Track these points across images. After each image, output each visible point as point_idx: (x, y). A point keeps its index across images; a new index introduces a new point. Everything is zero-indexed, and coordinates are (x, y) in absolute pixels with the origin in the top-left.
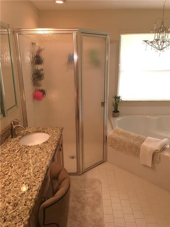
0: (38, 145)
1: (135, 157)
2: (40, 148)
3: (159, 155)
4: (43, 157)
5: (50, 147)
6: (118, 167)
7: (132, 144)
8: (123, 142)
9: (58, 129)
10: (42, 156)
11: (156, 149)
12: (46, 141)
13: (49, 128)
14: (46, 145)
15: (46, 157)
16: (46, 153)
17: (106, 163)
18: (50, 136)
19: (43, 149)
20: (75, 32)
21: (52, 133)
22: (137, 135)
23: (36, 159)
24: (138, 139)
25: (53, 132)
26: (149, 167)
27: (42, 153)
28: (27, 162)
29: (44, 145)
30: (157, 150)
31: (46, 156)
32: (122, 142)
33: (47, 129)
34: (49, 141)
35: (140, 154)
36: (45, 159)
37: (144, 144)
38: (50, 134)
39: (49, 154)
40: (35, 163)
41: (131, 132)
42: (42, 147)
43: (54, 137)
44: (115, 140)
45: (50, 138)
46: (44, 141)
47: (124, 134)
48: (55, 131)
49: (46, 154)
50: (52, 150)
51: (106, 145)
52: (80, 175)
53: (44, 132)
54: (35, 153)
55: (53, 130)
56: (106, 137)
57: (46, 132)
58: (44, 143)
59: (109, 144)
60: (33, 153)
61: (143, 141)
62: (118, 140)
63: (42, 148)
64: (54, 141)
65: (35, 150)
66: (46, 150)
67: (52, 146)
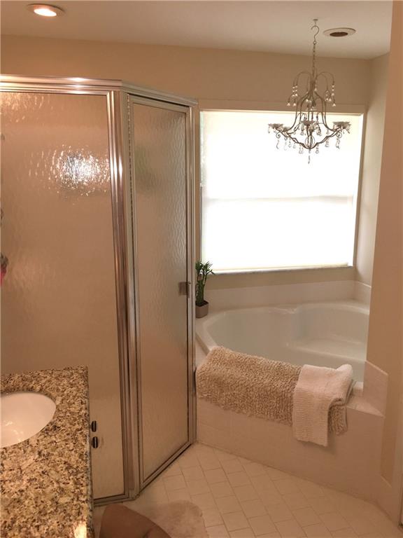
0: (27, 441)
1: (279, 422)
2: (40, 453)
3: (344, 412)
4: (63, 490)
5: (72, 445)
6: (231, 453)
7: (269, 388)
8: (242, 385)
9: (72, 374)
10: (56, 485)
11: (337, 396)
12: (51, 423)
13: (42, 374)
14: (54, 439)
15: (71, 486)
16: (67, 468)
17: (196, 447)
18: (58, 402)
19: (48, 454)
20: (112, 92)
21: (58, 390)
22: (275, 363)
23: (39, 503)
24: (280, 372)
25: (60, 388)
26: (322, 447)
27: (53, 472)
28: (9, 521)
29: (49, 439)
30: (340, 400)
31: (71, 482)
32: (240, 387)
33: (37, 379)
34: (59, 424)
35: (293, 413)
36: (72, 495)
37: (300, 385)
38: (54, 394)
39: (78, 472)
40: (39, 519)
41: (256, 357)
42: (41, 448)
43: (70, 404)
44: (219, 383)
45: (58, 410)
46: (43, 425)
47: (239, 363)
48: (65, 382)
49: (66, 473)
50: (81, 456)
51: (194, 398)
52: (133, 499)
53: (31, 390)
54: (25, 478)
55: (56, 378)
56: (194, 373)
57: (38, 388)
58: (46, 432)
59: (202, 394)
60: (20, 478)
61: (296, 377)
62: (229, 380)
63: (45, 452)
64: (75, 420)
65: (24, 465)
66: (63, 459)
67: (76, 440)
